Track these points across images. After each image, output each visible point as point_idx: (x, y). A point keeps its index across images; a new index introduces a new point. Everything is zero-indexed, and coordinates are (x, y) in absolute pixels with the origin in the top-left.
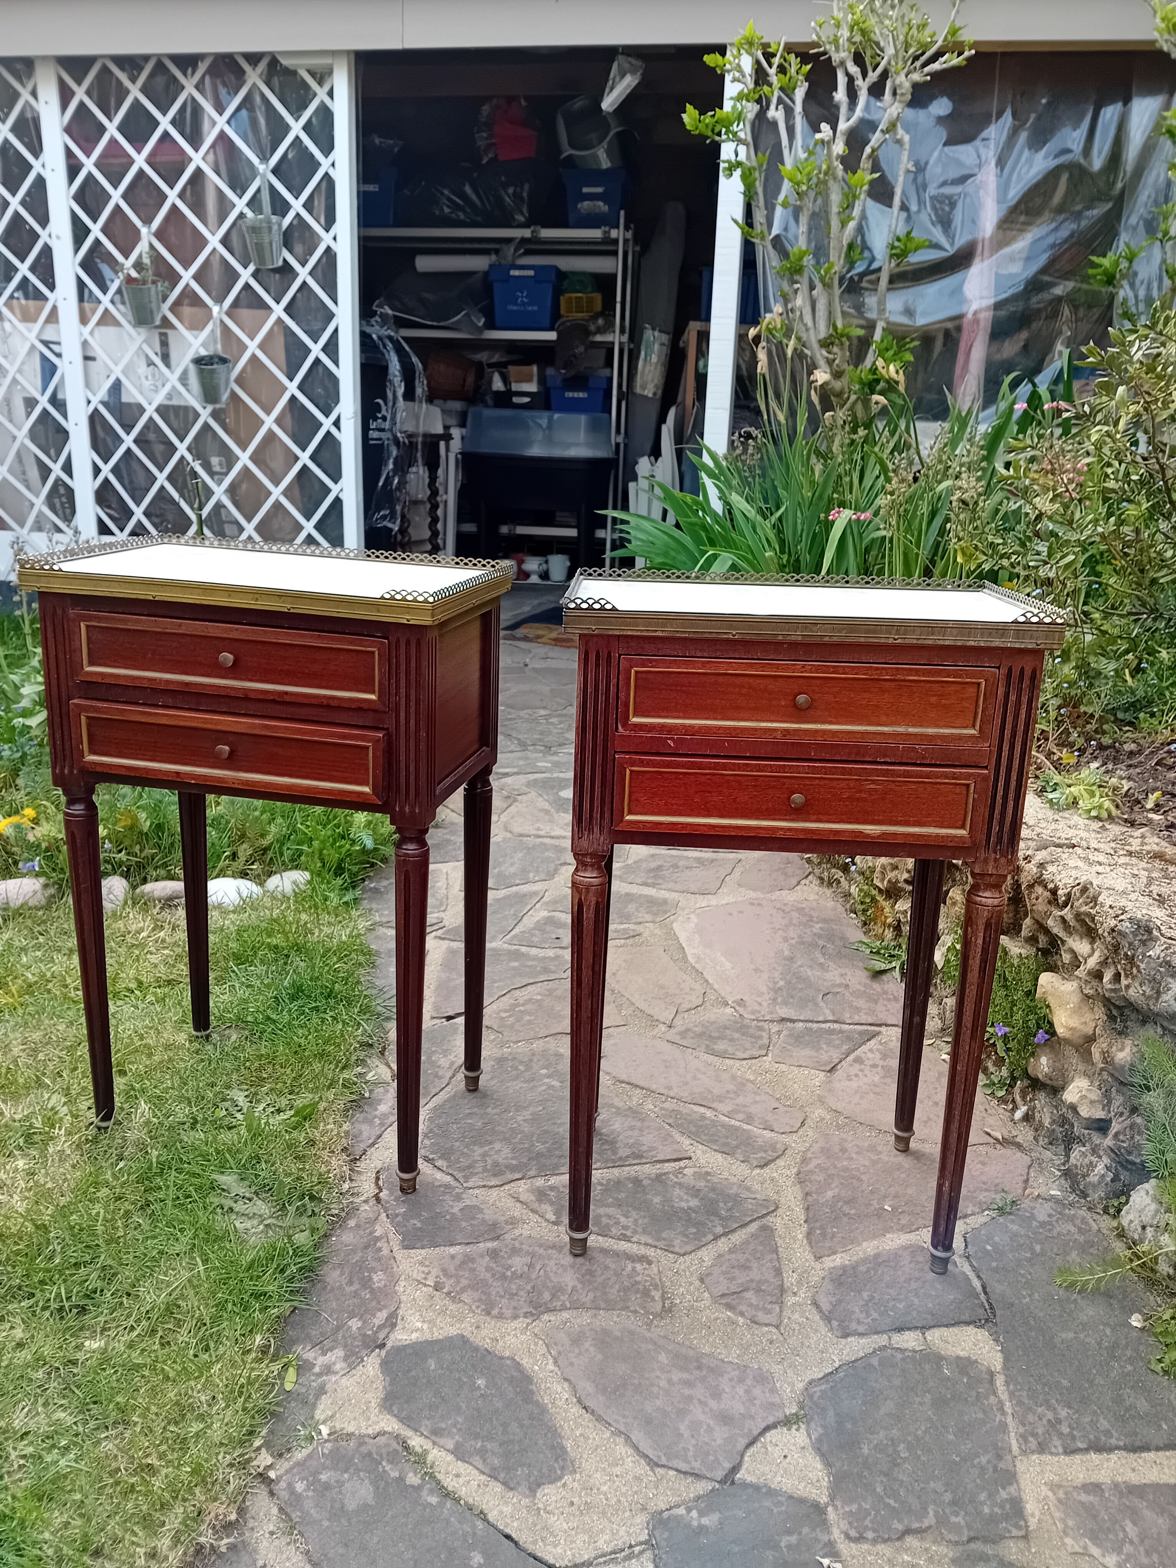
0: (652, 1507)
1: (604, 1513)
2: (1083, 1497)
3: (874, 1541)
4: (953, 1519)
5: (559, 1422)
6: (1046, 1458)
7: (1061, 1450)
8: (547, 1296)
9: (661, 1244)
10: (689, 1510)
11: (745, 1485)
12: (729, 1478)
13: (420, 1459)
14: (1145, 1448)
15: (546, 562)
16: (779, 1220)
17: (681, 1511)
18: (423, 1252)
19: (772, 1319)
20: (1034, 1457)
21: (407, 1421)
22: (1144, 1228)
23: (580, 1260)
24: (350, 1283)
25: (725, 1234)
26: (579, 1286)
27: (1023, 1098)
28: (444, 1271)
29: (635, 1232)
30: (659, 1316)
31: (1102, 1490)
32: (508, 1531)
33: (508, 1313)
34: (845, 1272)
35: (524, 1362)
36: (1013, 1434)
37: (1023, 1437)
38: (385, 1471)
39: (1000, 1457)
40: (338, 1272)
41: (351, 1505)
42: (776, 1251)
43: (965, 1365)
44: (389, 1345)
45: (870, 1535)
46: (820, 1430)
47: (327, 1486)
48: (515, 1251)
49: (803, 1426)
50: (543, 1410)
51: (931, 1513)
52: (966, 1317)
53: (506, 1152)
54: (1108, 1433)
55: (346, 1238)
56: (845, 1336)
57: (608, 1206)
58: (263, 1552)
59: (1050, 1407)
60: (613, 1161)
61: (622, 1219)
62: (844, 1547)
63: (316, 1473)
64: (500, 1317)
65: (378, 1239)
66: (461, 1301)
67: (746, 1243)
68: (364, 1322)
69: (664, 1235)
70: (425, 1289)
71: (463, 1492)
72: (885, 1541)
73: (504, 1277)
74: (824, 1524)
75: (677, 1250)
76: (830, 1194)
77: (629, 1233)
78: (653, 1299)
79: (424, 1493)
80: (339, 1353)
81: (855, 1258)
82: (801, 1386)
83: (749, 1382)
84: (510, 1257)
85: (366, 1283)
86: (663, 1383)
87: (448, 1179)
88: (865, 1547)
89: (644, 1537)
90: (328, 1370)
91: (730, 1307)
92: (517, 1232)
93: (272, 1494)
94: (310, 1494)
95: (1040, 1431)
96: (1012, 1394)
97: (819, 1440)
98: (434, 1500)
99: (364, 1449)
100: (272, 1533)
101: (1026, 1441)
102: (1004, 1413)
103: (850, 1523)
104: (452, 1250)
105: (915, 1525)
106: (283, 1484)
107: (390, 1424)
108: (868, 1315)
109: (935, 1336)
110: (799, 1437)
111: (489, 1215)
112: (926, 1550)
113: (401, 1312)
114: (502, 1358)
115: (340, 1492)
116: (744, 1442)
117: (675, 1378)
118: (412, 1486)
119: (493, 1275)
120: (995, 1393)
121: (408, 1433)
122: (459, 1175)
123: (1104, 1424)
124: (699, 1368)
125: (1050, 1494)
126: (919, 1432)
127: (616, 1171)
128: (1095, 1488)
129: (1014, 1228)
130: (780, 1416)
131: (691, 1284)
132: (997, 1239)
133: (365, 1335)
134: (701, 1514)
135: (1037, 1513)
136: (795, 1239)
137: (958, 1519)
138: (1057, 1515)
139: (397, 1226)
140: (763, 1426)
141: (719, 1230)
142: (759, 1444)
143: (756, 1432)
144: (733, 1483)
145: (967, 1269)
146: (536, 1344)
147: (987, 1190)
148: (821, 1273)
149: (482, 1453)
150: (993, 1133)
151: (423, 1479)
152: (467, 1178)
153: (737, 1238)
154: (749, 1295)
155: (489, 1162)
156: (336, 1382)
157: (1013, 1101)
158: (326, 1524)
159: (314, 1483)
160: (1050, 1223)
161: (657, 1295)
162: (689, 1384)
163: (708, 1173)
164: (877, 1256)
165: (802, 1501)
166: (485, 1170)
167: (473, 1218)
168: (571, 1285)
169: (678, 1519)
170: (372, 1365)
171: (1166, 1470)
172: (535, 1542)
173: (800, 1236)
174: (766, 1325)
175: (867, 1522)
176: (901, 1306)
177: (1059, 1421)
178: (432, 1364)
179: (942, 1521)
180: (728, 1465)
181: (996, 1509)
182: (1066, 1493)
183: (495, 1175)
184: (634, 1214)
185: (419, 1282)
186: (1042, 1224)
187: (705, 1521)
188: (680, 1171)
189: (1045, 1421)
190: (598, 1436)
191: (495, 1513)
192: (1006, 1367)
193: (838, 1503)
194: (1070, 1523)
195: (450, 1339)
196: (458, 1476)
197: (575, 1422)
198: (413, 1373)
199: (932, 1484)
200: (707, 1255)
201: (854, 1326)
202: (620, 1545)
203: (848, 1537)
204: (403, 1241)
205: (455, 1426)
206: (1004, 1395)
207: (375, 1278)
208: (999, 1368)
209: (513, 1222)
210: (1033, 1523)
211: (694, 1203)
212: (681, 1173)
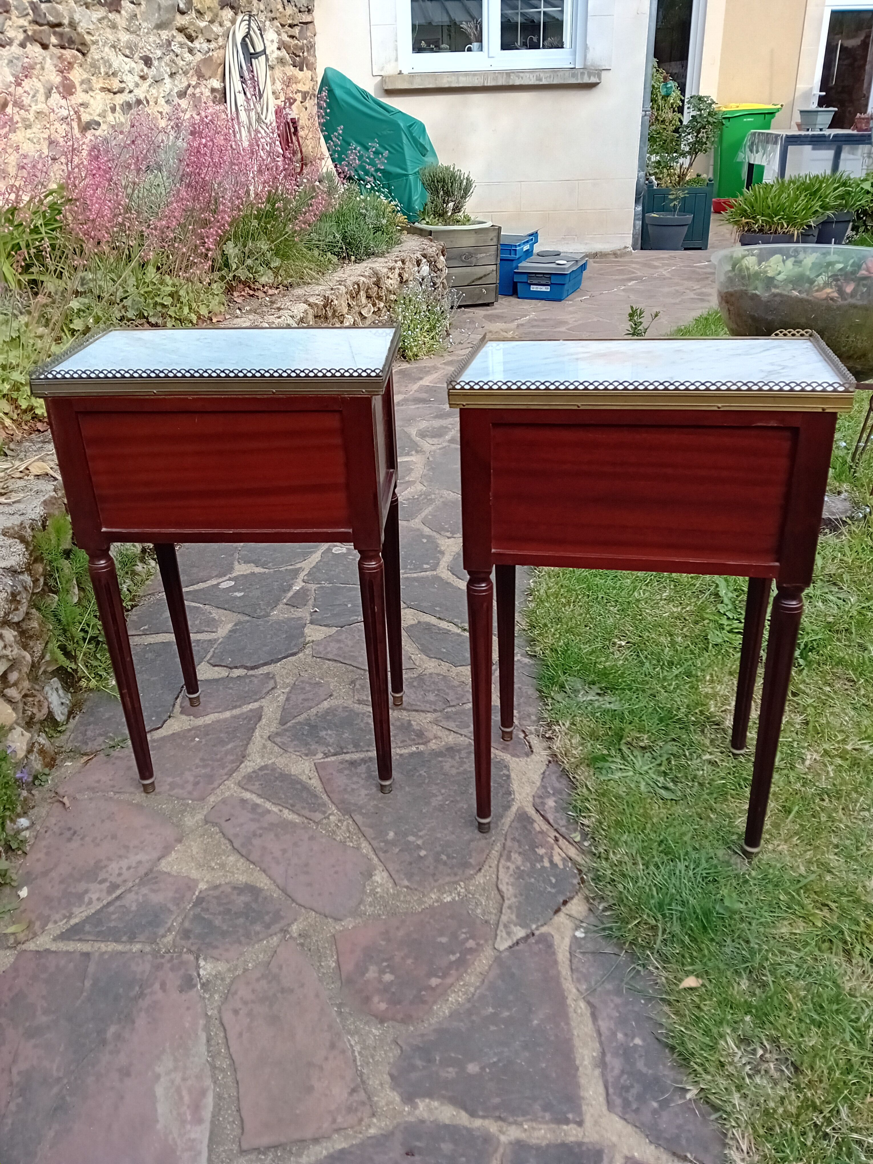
8: (416, 683)
16: (273, 729)
30: (358, 678)
33: (434, 676)
34: (250, 701)
35: (424, 657)
42: (283, 710)
48: (434, 703)
53: (447, 766)
56: (268, 673)
64: (437, 676)
66: (459, 681)
67: (299, 714)
69: (348, 712)
73: (439, 691)
76: (229, 747)
84: (437, 700)
92: (434, 716)
111: (452, 726)
114: (436, 658)
119: (444, 691)
136: (268, 719)
146: (420, 663)
148: (263, 701)
163: (307, 755)
166: (459, 751)
173: (265, 719)
200: (325, 706)
209: (436, 721)
211: (323, 733)
212: (325, 754)
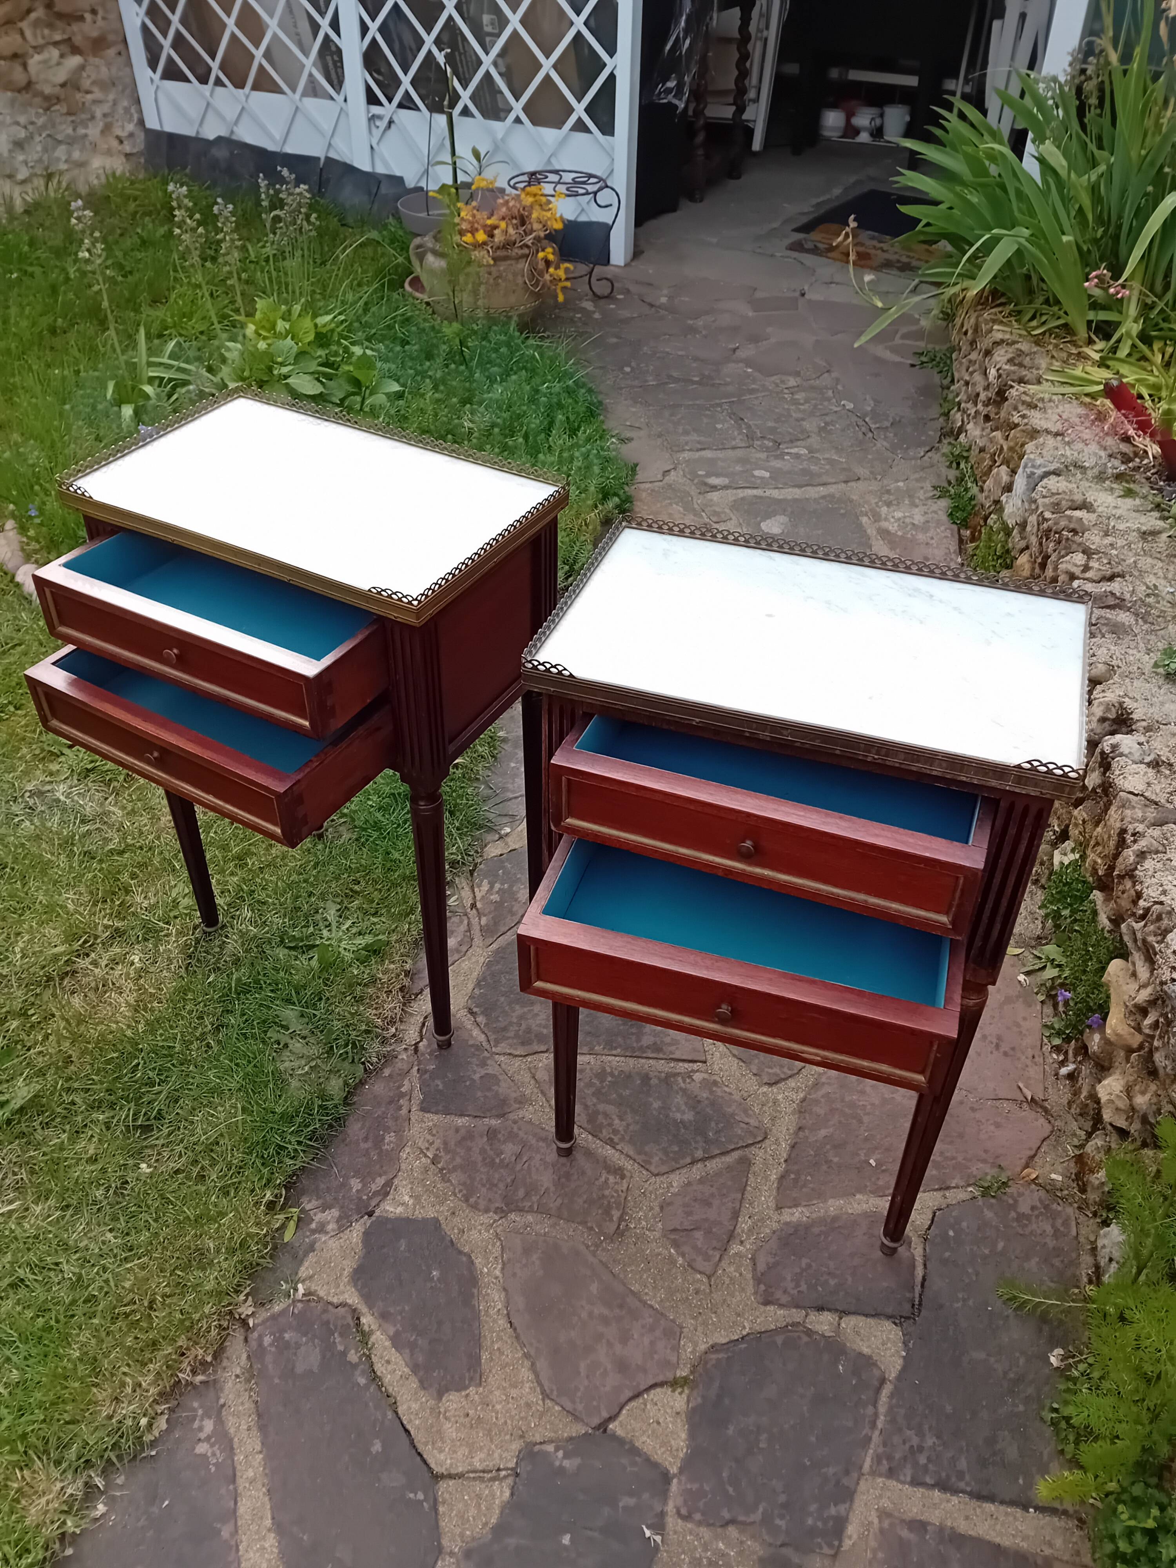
0: (530, 1438)
1: (490, 1431)
2: (905, 1533)
3: (699, 1524)
4: (778, 1522)
5: (485, 1332)
6: (892, 1483)
7: (909, 1479)
8: (521, 1193)
9: (639, 1158)
10: (557, 1449)
11: (614, 1437)
12: (603, 1427)
13: (364, 1337)
14: (991, 1498)
15: (882, 116)
16: (761, 1153)
17: (550, 1448)
18: (435, 1117)
19: (707, 1267)
20: (880, 1480)
21: (368, 1298)
22: (1111, 1260)
23: (563, 1160)
24: (366, 1139)
25: (704, 1160)
26: (552, 1189)
27: (1075, 1055)
28: (445, 1143)
29: (622, 1139)
30: (611, 1239)
31: (926, 1531)
32: (409, 1427)
33: (482, 1204)
34: (796, 1231)
35: (477, 1261)
36: (871, 1451)
37: (878, 1459)
38: (334, 1342)
39: (847, 1472)
40: (359, 1125)
41: (300, 1369)
42: (743, 1191)
43: (864, 1362)
44: (376, 1214)
45: (698, 1516)
46: (699, 1400)
47: (287, 1345)
48: (512, 1136)
49: (687, 1391)
50: (476, 1315)
51: (761, 1510)
52: (889, 1310)
54: (960, 1475)
55: (377, 1088)
56: (766, 1303)
57: (609, 1102)
58: (226, 1392)
59: (920, 1434)
60: (633, 1049)
61: (617, 1121)
62: (671, 1521)
63: (282, 1331)
64: (475, 1207)
65: (402, 1095)
66: (449, 1181)
67: (718, 1174)
68: (364, 1185)
69: (647, 1149)
70: (423, 1159)
71: (387, 1379)
72: (709, 1525)
73: (492, 1164)
74: (664, 1495)
75: (652, 1168)
76: (823, 1132)
77: (616, 1139)
78: (611, 1220)
79: (358, 1372)
80: (335, 1213)
81: (814, 1216)
82: (703, 1347)
83: (658, 1333)
84: (504, 1142)
85: (379, 1141)
86: (584, 1315)
87: (482, 1038)
88: (690, 1525)
89: (511, 1465)
90: (321, 1229)
91: (676, 1244)
92: (521, 1113)
93: (246, 1340)
94: (273, 1349)
95: (898, 1456)
96: (891, 1409)
97: (694, 1410)
98: (362, 1381)
99: (325, 1317)
100: (237, 1376)
101: (879, 1462)
102: (873, 1424)
103: (685, 1501)
104: (460, 1121)
105: (741, 1518)
106: (255, 1335)
107: (352, 1297)
108: (798, 1285)
109: (849, 1323)
110: (678, 1400)
111: (504, 1088)
112: (742, 1542)
113: (396, 1181)
114: (460, 1252)
115: (295, 1354)
116: (628, 1394)
117: (596, 1312)
118: (350, 1362)
119: (484, 1159)
120: (875, 1405)
121: (363, 1308)
122: (492, 1037)
123: (963, 1464)
124: (621, 1306)
125: (876, 1521)
126: (786, 1426)
127: (631, 1061)
128: (919, 1526)
129: (989, 1214)
130: (669, 1376)
131: (651, 1209)
132: (964, 1224)
133: (360, 1199)
134: (566, 1456)
135: (855, 1537)
136: (766, 1178)
137: (781, 1523)
138: (873, 1544)
139: (424, 1084)
140: (651, 1382)
141: (699, 1154)
142: (641, 1400)
143: (642, 1387)
144: (605, 1431)
145: (918, 1251)
146: (494, 1245)
147: (984, 1161)
148: (775, 1226)
149: (412, 1346)
150: (1025, 1090)
151: (360, 1358)
152: (497, 1042)
153: (713, 1165)
154: (699, 1234)
155: (523, 1027)
156: (325, 1242)
157: (1066, 1053)
158: (277, 1381)
159: (278, 1340)
160: (1028, 1217)
161: (616, 1214)
162: (605, 1321)
163: (715, 1083)
164: (835, 1219)
165: (655, 1465)
166: (517, 1035)
167: (490, 1089)
168: (545, 1186)
169: (546, 1454)
170: (356, 1233)
171: (998, 1527)
172: (426, 1444)
173: (774, 1177)
174: (700, 1273)
175: (701, 1504)
176: (832, 1282)
177: (921, 1449)
178: (403, 1245)
179: (767, 1520)
180: (605, 1415)
181: (819, 1524)
182: (891, 1525)
183: (523, 1044)
184: (629, 1118)
185: (422, 1152)
186: (1021, 1217)
187: (566, 1463)
188: (689, 1075)
189: (907, 1446)
190: (511, 1353)
191: (405, 1407)
192: (899, 1378)
193: (683, 1478)
194: (880, 1555)
195: (425, 1220)
196: (388, 1362)
197: (498, 1335)
198: (385, 1250)
199: (774, 1482)
200: (677, 1180)
201: (779, 1294)
202: (491, 1467)
203: (678, 1513)
204: (422, 1102)
205: (401, 1313)
206: (882, 1409)
207: (387, 1139)
208: (892, 1375)
209: (522, 1101)
210: (847, 1543)
211: (689, 1116)
212: (690, 1077)
